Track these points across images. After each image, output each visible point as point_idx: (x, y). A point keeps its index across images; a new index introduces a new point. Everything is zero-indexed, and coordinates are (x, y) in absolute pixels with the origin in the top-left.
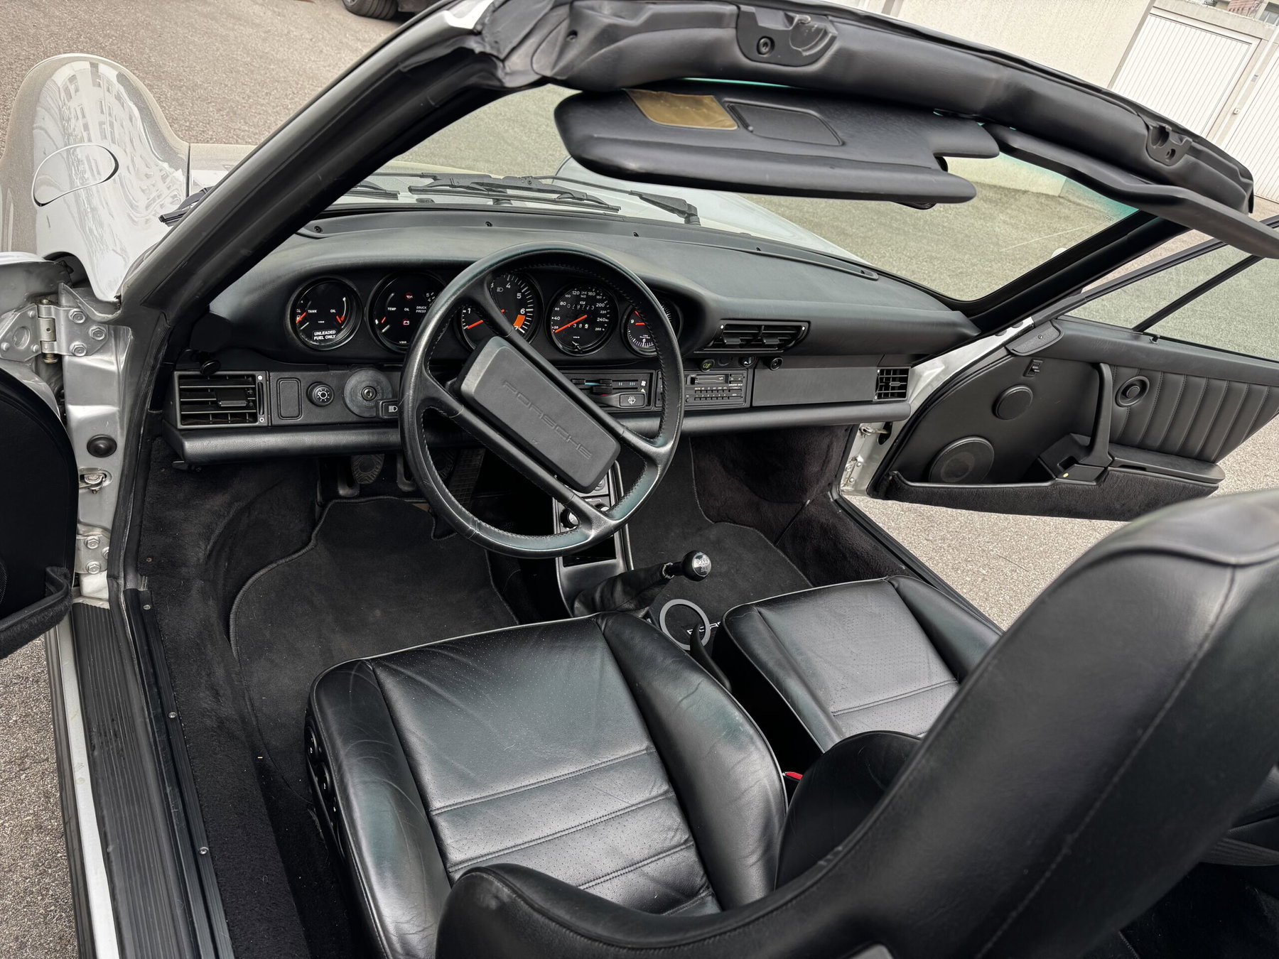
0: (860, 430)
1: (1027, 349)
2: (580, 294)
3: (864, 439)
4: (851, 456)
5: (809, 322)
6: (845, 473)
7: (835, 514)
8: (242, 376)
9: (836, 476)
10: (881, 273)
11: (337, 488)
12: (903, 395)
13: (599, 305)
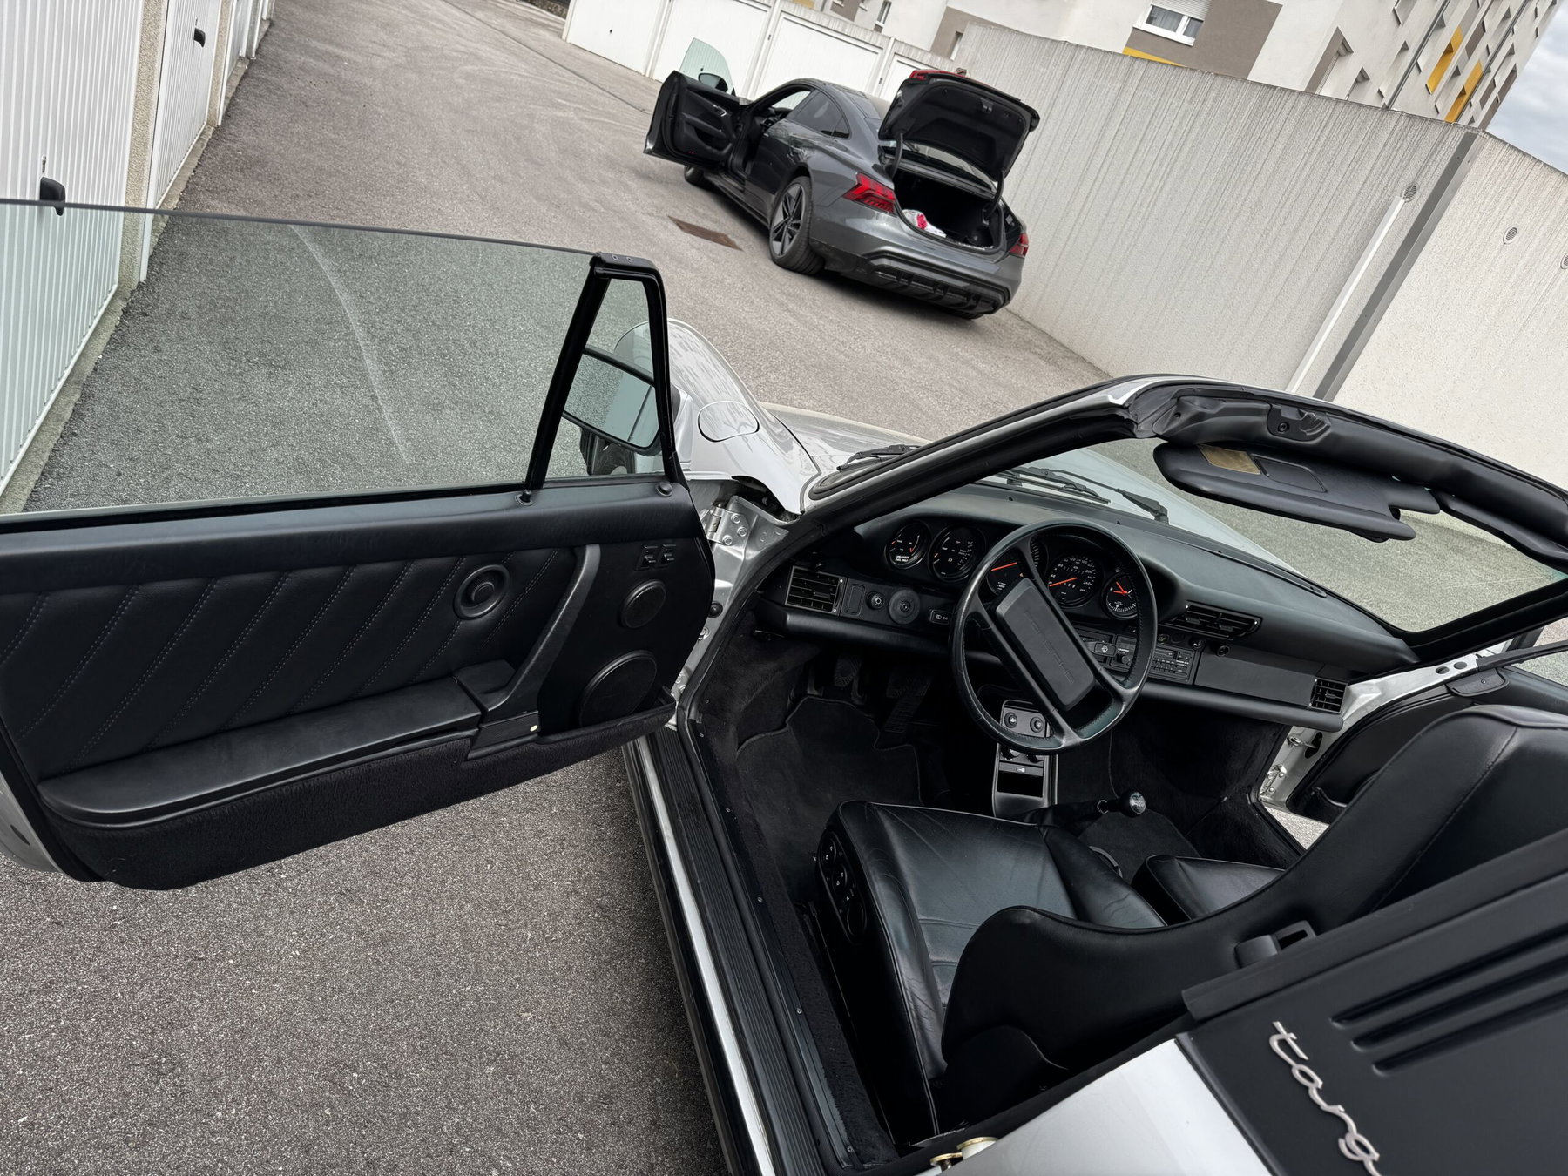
0: (1288, 739)
1: (1469, 691)
3: (1290, 749)
4: (1274, 764)
5: (1261, 619)
6: (1266, 780)
7: (1251, 816)
8: (827, 577)
9: (1257, 779)
10: (1329, 593)
11: (806, 688)
12: (1338, 709)
13: (1087, 571)
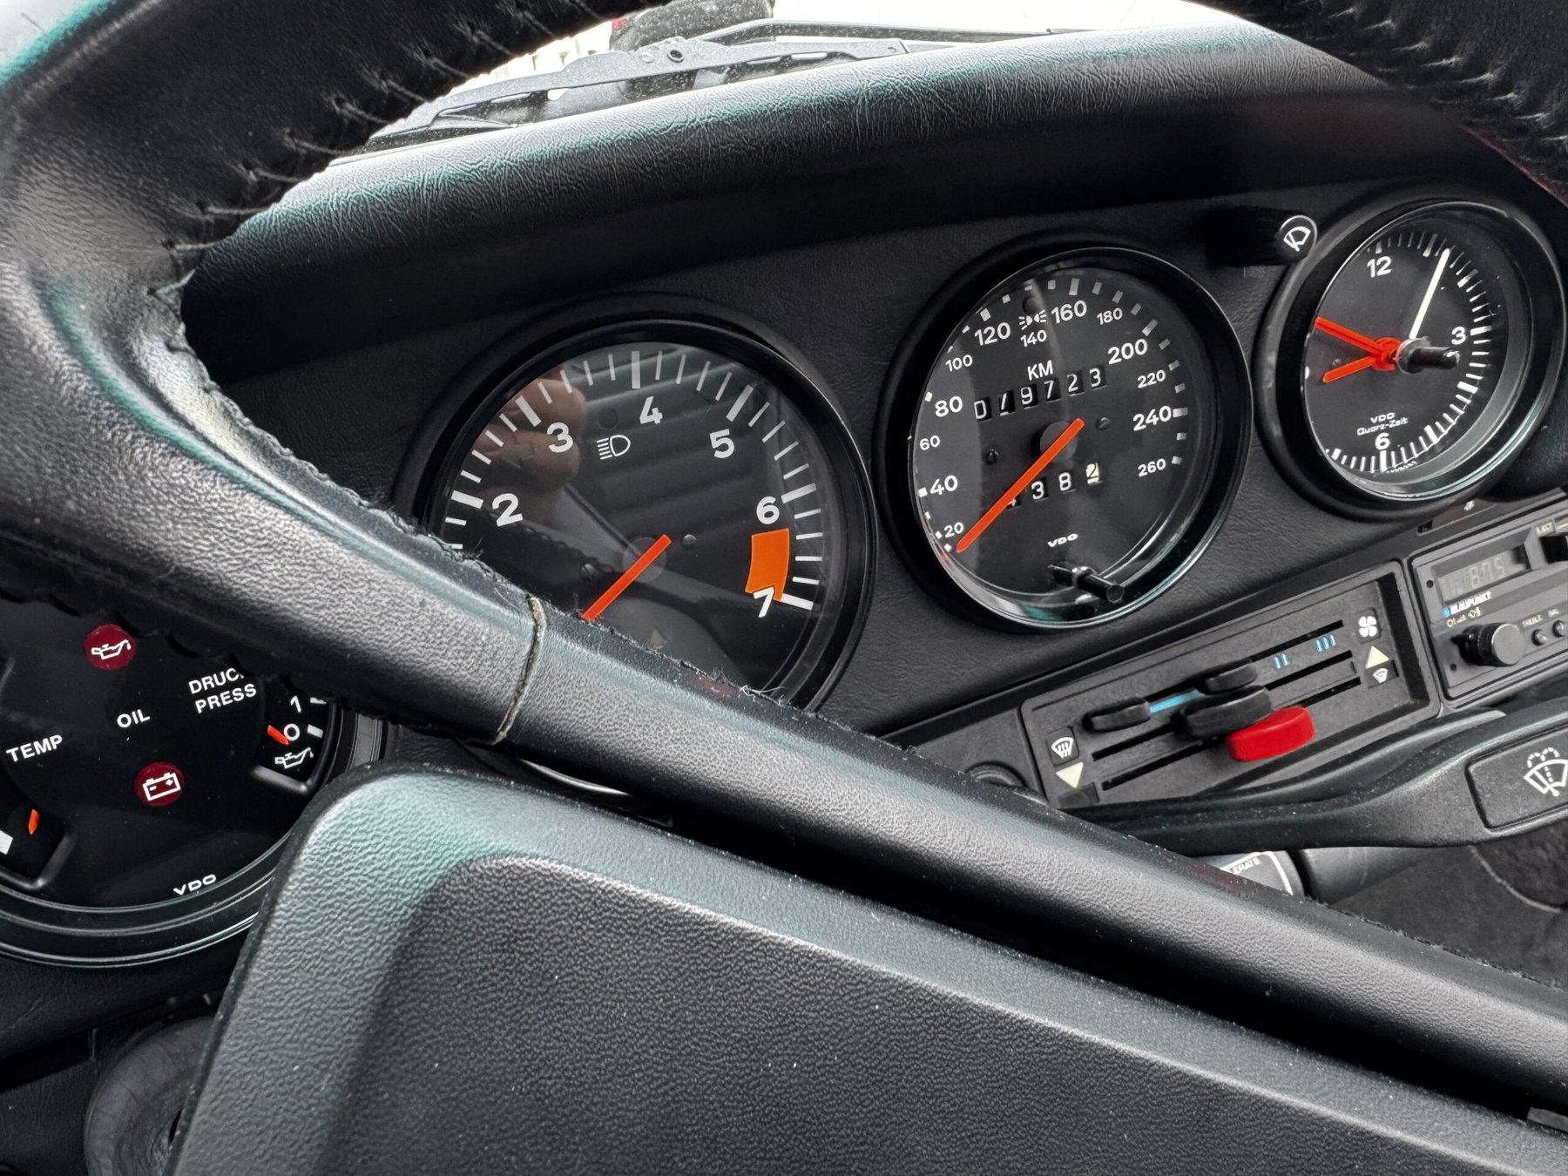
2: (1017, 332)
13: (1119, 354)
